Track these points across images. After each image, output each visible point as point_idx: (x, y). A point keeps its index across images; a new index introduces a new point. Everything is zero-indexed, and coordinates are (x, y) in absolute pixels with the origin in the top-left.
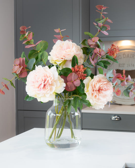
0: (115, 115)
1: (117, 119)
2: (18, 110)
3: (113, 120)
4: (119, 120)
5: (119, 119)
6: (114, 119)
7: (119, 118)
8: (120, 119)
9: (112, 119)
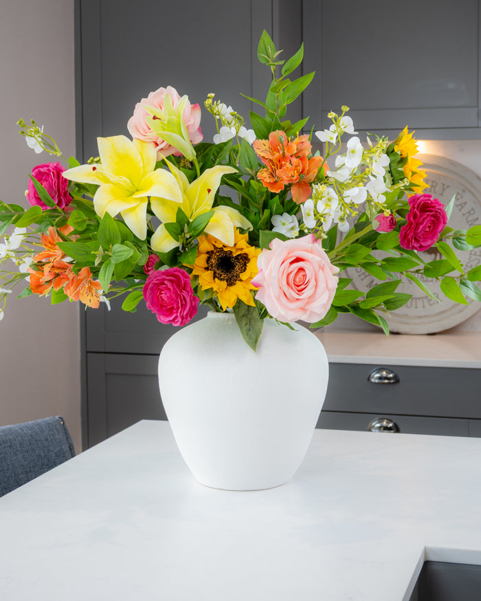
0: (380, 368)
1: (386, 381)
2: (87, 353)
3: (375, 383)
4: (393, 383)
5: (392, 381)
6: (377, 381)
7: (391, 375)
8: (396, 380)
9: (373, 380)
